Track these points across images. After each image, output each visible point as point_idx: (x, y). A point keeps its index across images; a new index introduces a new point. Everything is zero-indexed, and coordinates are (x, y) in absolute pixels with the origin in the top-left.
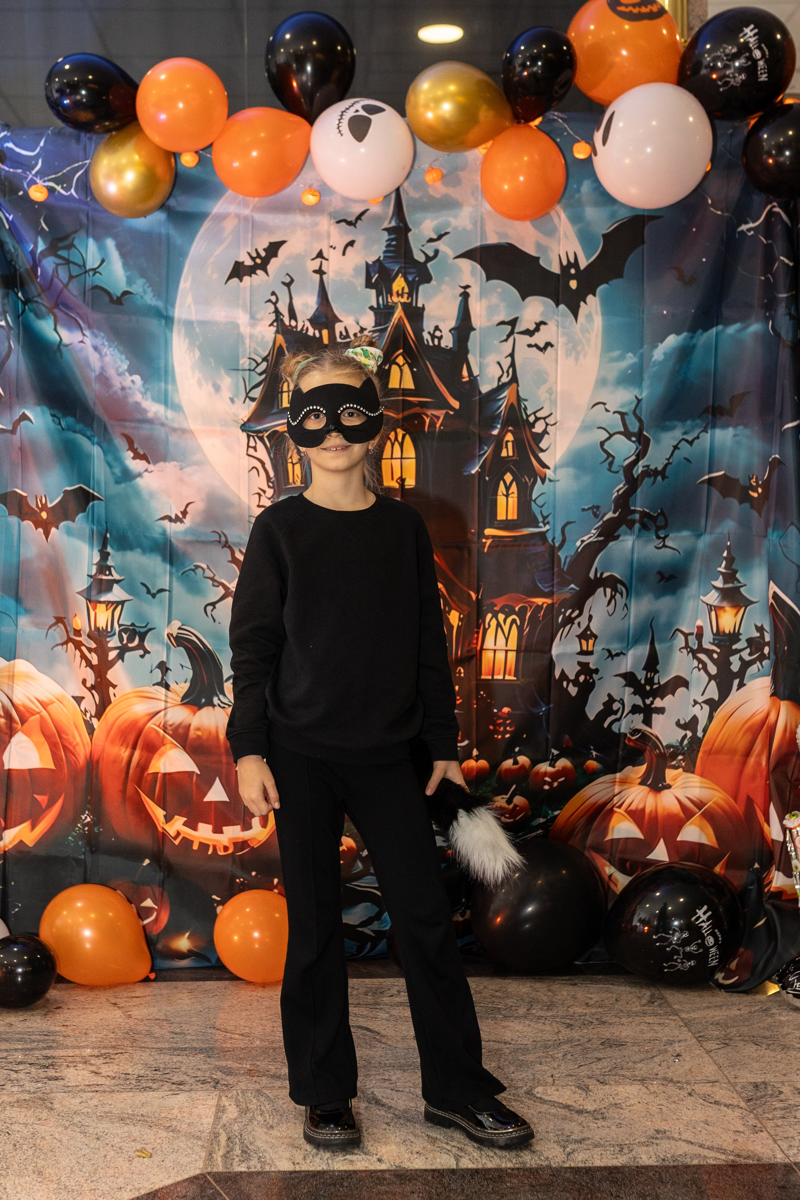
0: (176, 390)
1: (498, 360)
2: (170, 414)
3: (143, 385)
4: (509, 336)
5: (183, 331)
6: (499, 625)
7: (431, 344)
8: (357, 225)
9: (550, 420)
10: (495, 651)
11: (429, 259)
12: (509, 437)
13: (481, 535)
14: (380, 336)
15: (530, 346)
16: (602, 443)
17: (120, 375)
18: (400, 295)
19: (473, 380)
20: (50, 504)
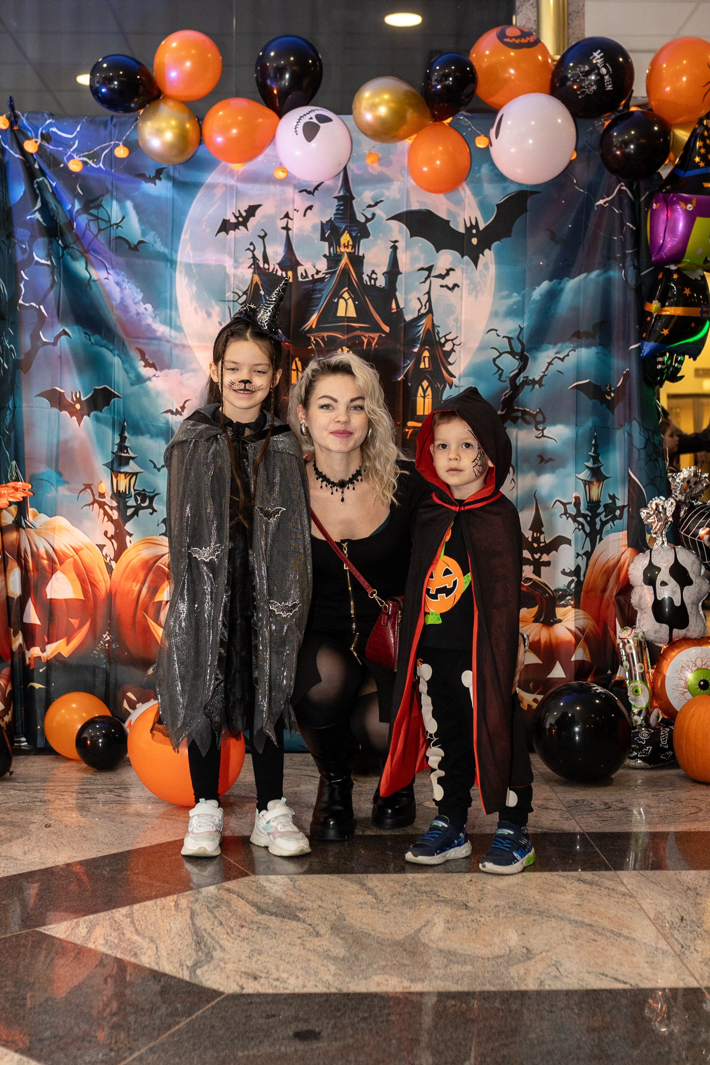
0: (179, 316)
1: (418, 296)
2: (173, 333)
3: (154, 312)
4: (426, 279)
5: (184, 272)
7: (369, 284)
8: (315, 194)
9: (456, 342)
11: (368, 220)
12: (426, 354)
13: (404, 425)
14: (331, 277)
15: (442, 286)
16: (494, 360)
17: (136, 303)
18: (346, 246)
19: (400, 311)
20: (83, 399)
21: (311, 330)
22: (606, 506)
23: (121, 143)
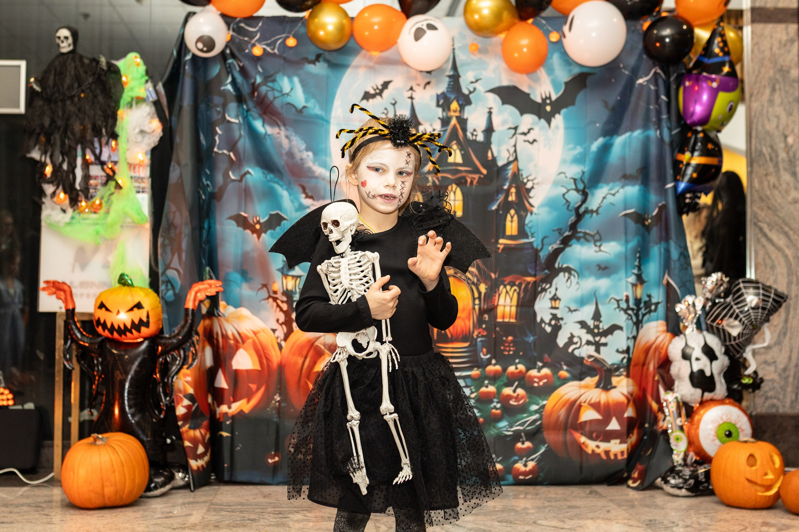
0: (332, 161)
1: (507, 148)
3: (314, 158)
4: (513, 136)
6: (507, 292)
7: (471, 138)
8: (432, 74)
9: (535, 181)
10: (505, 306)
11: (471, 92)
12: (513, 190)
13: (497, 242)
14: (444, 134)
15: (525, 141)
16: (564, 195)
17: (301, 151)
18: (455, 111)
19: (494, 159)
20: (262, 221)
21: (429, 172)
22: (646, 303)
23: (291, 36)
